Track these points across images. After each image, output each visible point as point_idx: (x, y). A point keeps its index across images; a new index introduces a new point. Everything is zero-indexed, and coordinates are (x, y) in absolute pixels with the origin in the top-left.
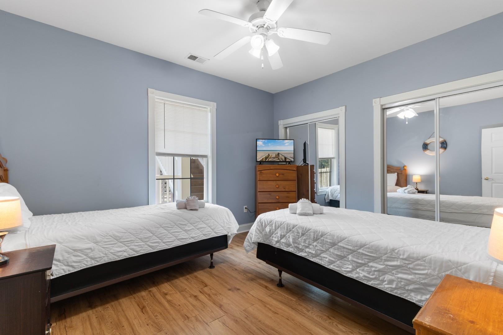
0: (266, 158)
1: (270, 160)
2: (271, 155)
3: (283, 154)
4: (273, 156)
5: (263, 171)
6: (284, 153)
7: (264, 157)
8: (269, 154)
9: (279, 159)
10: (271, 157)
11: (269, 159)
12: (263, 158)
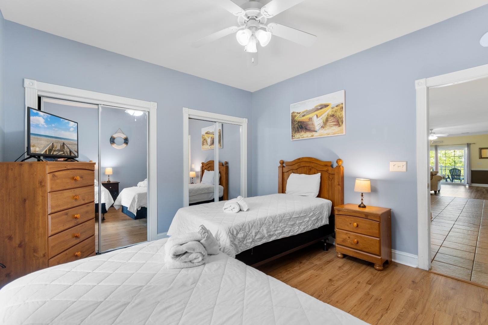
0: (50, 150)
1: (55, 153)
2: (55, 146)
3: (68, 146)
4: (58, 148)
5: (56, 174)
6: (70, 144)
7: (47, 148)
8: (53, 143)
9: (64, 152)
10: (56, 149)
11: (53, 152)
12: (46, 150)
